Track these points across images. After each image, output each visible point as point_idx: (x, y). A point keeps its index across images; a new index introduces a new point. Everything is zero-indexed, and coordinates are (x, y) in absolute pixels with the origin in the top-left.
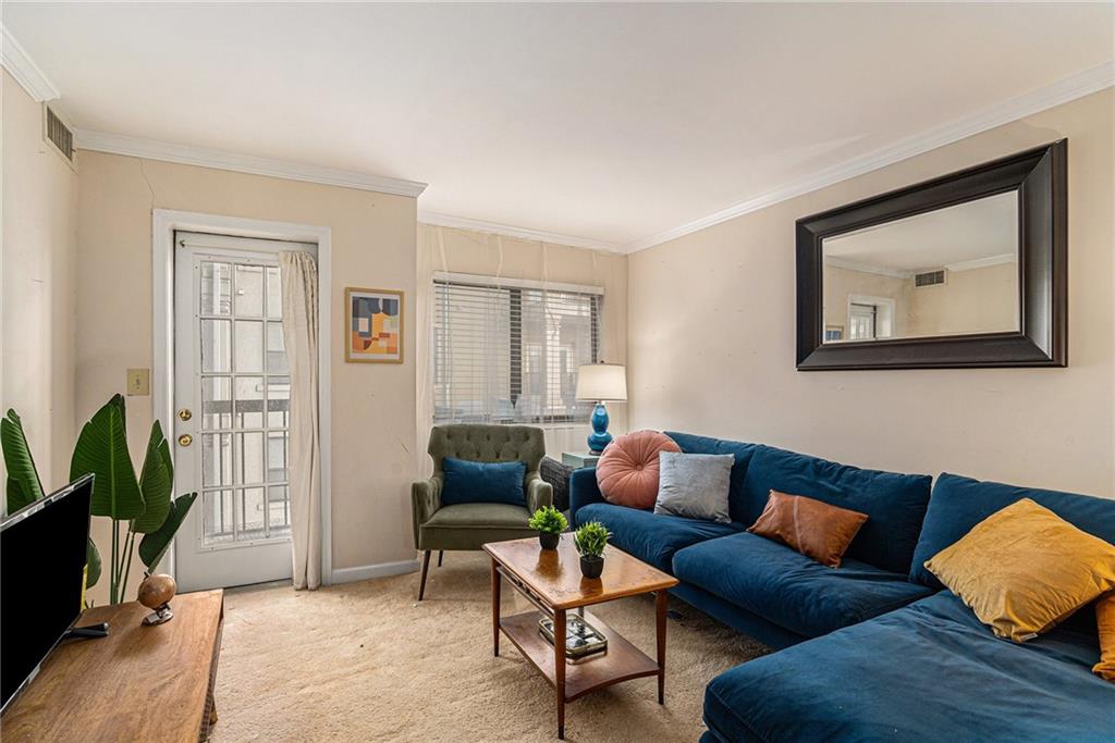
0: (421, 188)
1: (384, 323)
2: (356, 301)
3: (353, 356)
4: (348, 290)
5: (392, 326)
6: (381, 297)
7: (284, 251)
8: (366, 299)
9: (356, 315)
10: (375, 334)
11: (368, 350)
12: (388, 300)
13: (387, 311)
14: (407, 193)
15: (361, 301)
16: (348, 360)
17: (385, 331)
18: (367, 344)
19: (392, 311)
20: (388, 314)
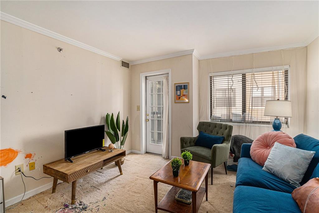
0: (193, 50)
1: (184, 92)
2: (177, 87)
3: (177, 101)
4: (175, 84)
5: (186, 92)
6: (183, 85)
7: (164, 77)
8: (179, 86)
9: (177, 90)
10: (181, 95)
11: (180, 99)
12: (185, 85)
13: (184, 89)
14: (189, 54)
15: (178, 87)
16: (175, 103)
17: (184, 94)
18: (180, 98)
19: (186, 88)
20: (185, 89)
